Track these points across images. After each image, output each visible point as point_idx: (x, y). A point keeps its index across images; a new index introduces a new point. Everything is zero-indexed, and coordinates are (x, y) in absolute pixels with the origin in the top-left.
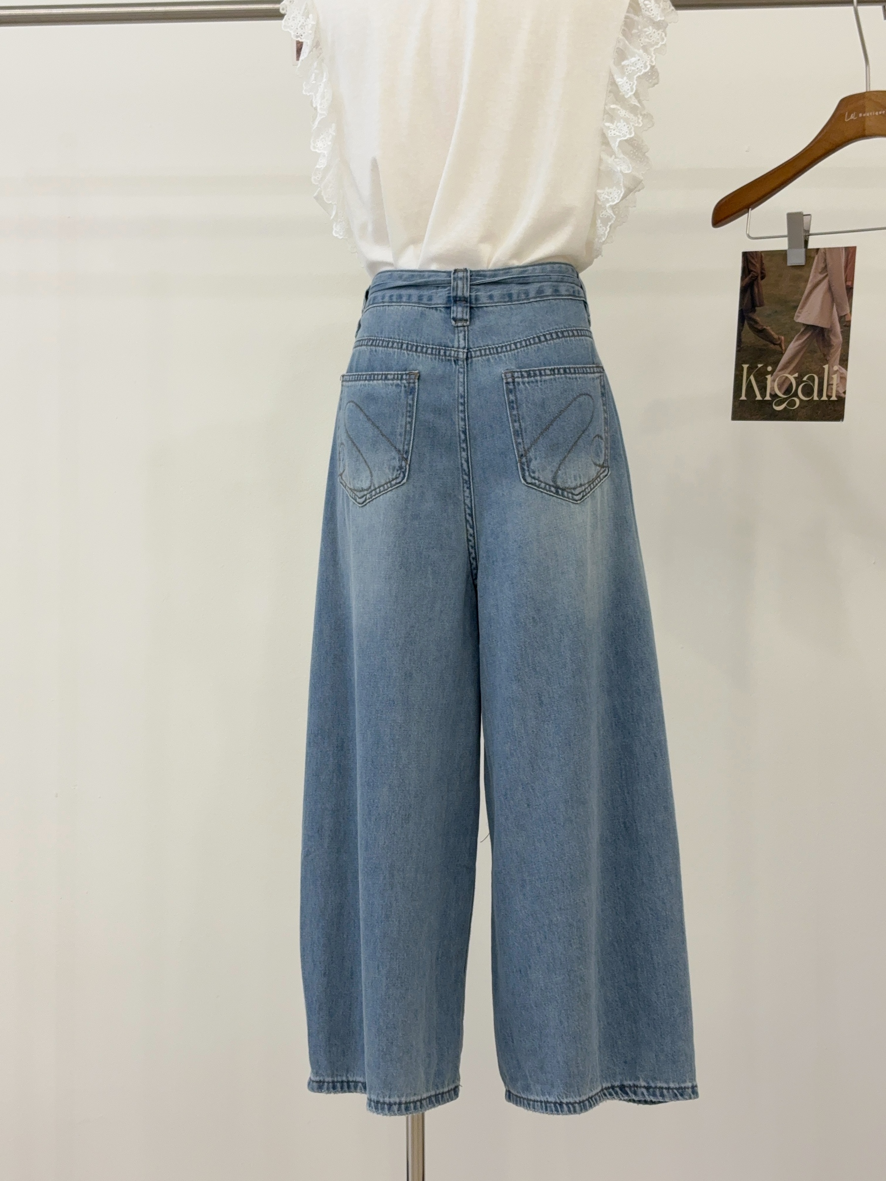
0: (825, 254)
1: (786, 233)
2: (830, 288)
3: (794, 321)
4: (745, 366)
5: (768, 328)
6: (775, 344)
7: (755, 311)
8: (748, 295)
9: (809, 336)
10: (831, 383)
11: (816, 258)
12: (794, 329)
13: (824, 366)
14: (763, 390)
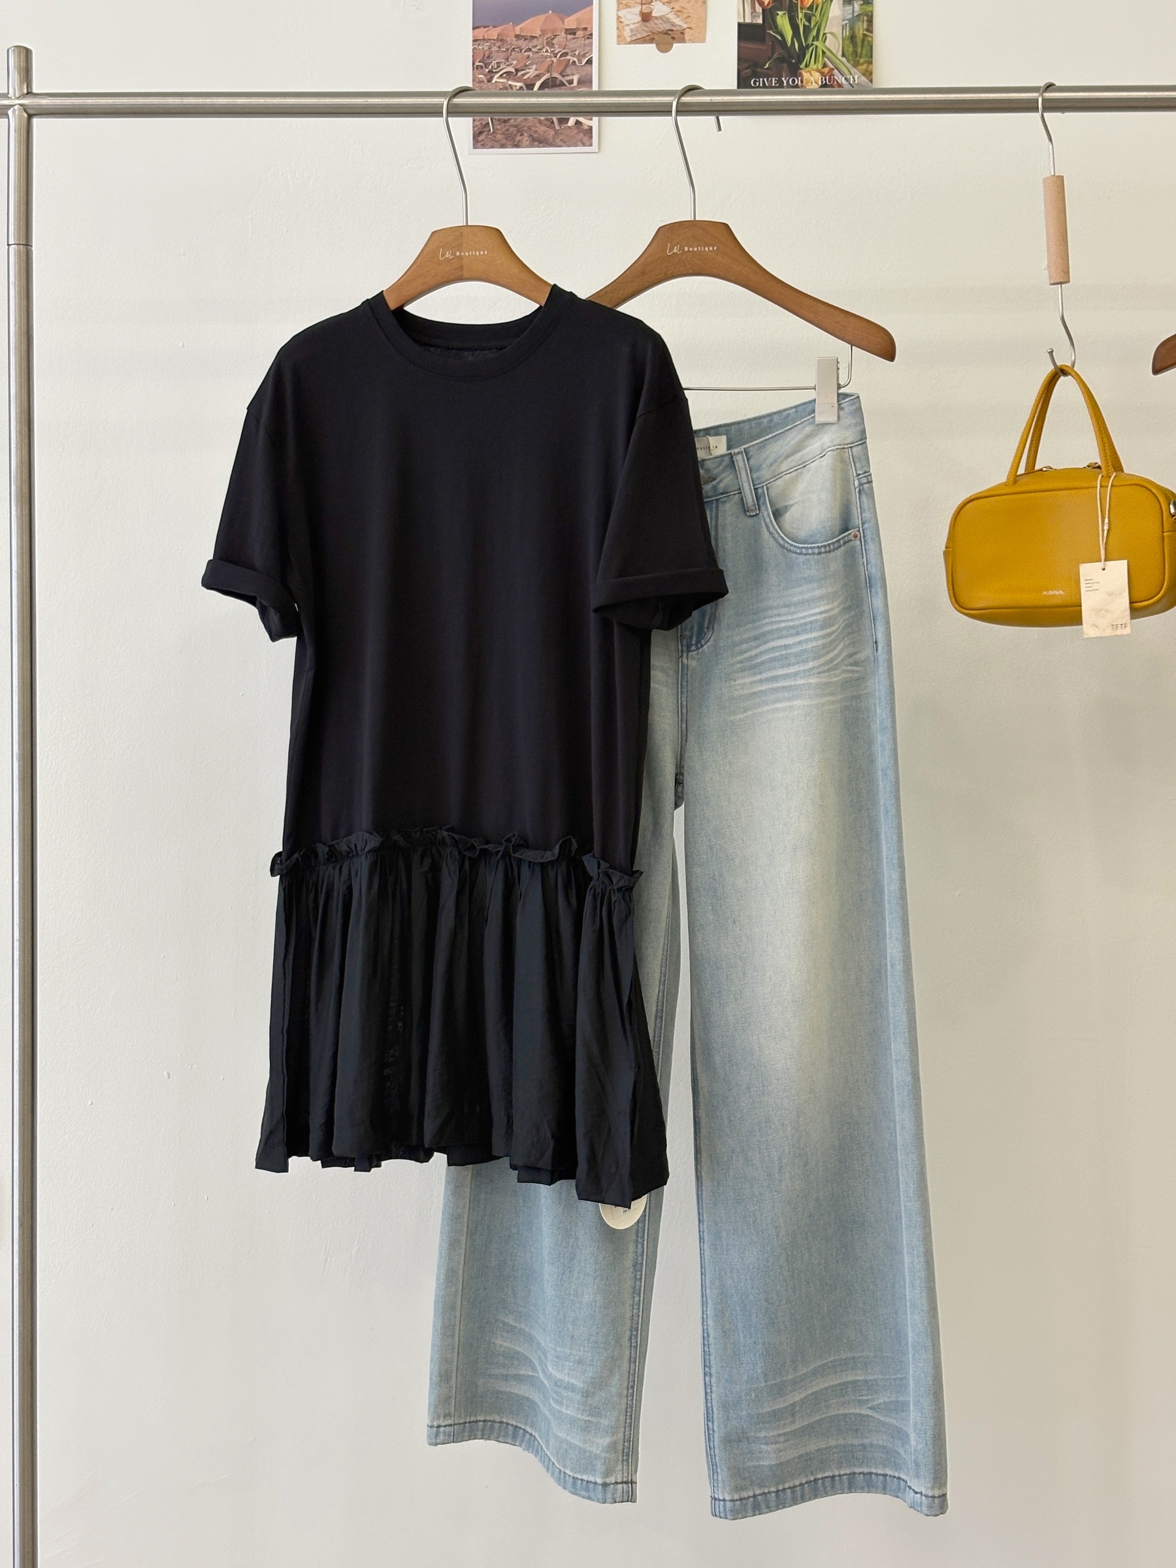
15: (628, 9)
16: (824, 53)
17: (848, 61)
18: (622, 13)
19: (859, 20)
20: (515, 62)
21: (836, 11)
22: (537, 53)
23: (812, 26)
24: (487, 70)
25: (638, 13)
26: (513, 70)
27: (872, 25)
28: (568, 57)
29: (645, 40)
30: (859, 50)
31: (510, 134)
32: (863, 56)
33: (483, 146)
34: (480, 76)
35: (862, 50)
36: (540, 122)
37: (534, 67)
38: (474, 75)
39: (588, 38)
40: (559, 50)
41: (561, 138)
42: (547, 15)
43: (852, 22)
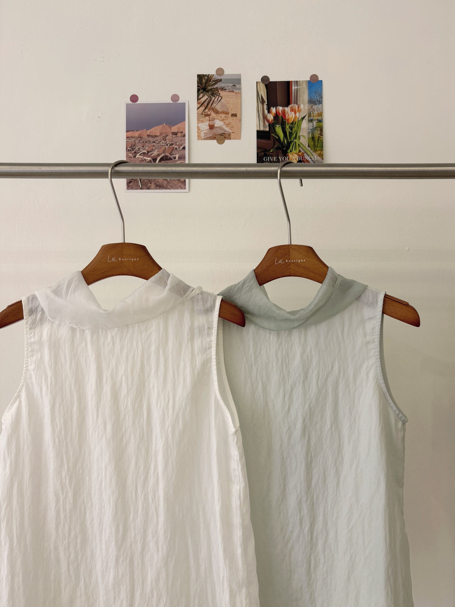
15: (203, 123)
16: (299, 145)
17: (311, 149)
18: (200, 125)
19: (316, 130)
20: (147, 148)
21: (305, 125)
22: (158, 143)
23: (293, 132)
24: (133, 152)
25: (208, 125)
26: (146, 152)
27: (322, 133)
28: (173, 146)
29: (211, 138)
30: (316, 144)
31: (145, 182)
32: (318, 147)
33: (132, 188)
34: (130, 155)
35: (318, 145)
37: (157, 150)
38: (127, 154)
39: (183, 137)
40: (169, 142)
41: (170, 185)
42: (163, 125)
43: (313, 131)
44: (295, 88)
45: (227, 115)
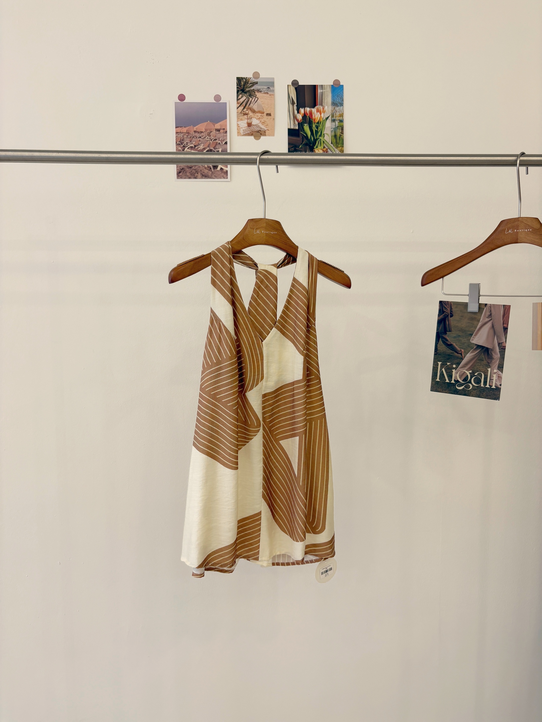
0: (491, 307)
1: (468, 293)
2: (493, 326)
3: (470, 342)
4: (440, 363)
5: (454, 344)
6: (458, 353)
7: (446, 333)
8: (442, 325)
9: (479, 351)
10: (492, 379)
11: (485, 309)
12: (470, 346)
13: (488, 369)
14: (450, 377)
15: (242, 121)
16: (324, 142)
17: (334, 146)
18: (239, 123)
19: (338, 129)
20: (194, 143)
21: (328, 124)
22: (203, 139)
23: (319, 131)
24: (182, 146)
25: (246, 123)
26: (194, 146)
27: (343, 131)
28: (217, 141)
29: (249, 135)
30: (338, 141)
31: (193, 173)
32: (340, 144)
33: (181, 178)
34: (179, 148)
35: (339, 142)
36: (205, 168)
37: (202, 145)
38: (177, 148)
39: (225, 133)
40: (213, 138)
41: (214, 175)
42: (207, 123)
43: (335, 129)
44: (321, 91)
45: (263, 115)
